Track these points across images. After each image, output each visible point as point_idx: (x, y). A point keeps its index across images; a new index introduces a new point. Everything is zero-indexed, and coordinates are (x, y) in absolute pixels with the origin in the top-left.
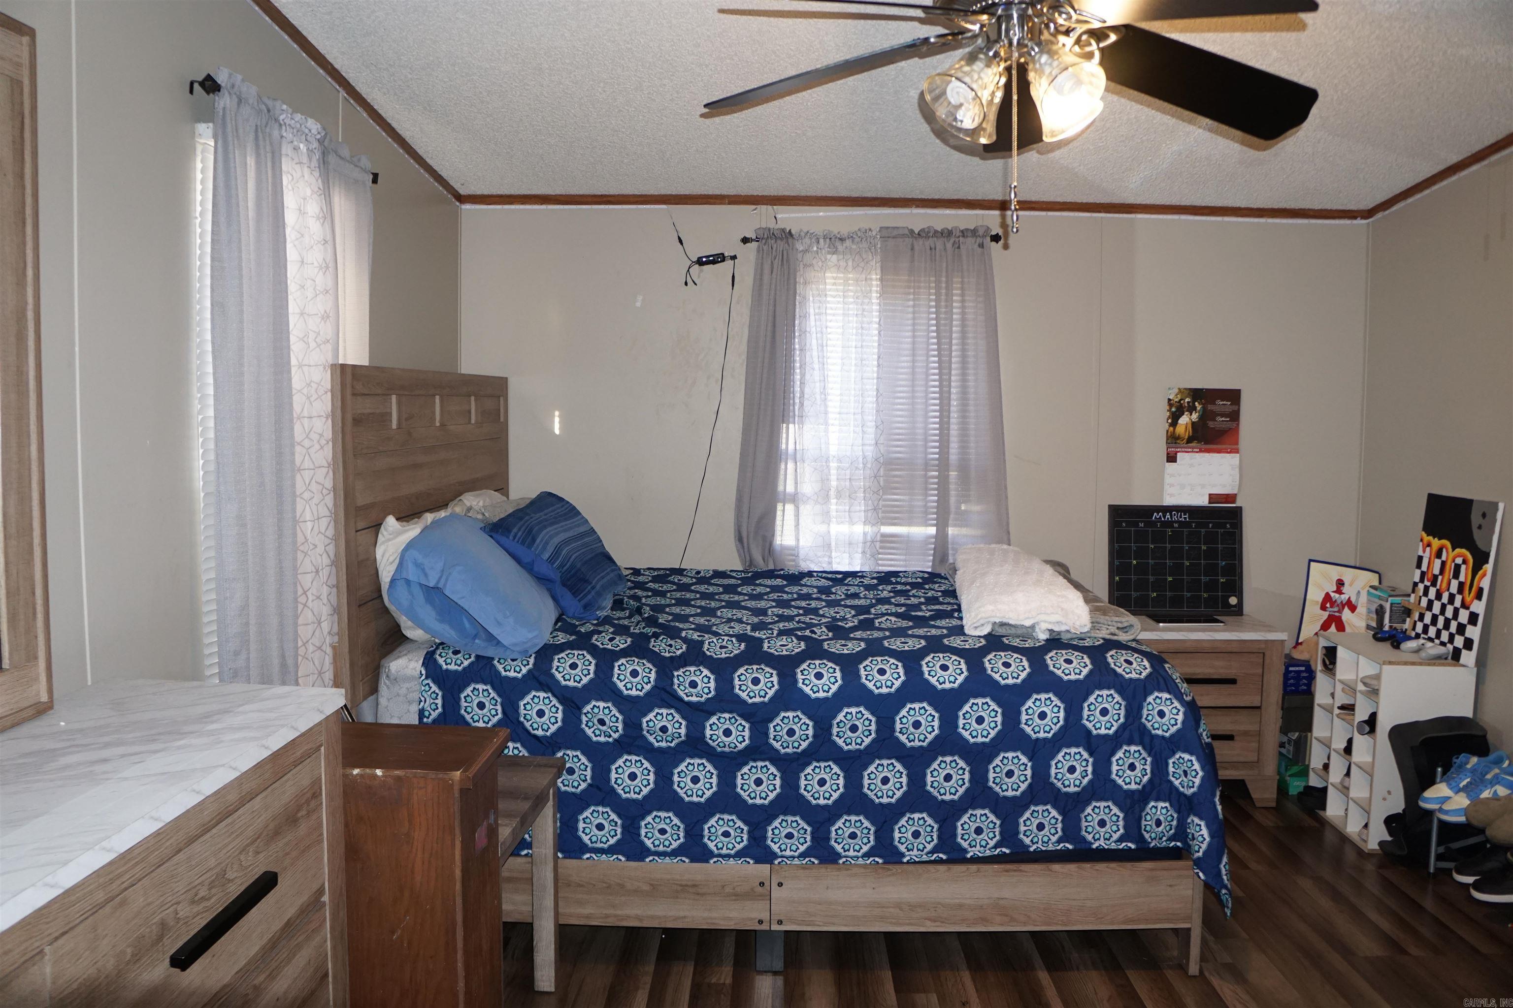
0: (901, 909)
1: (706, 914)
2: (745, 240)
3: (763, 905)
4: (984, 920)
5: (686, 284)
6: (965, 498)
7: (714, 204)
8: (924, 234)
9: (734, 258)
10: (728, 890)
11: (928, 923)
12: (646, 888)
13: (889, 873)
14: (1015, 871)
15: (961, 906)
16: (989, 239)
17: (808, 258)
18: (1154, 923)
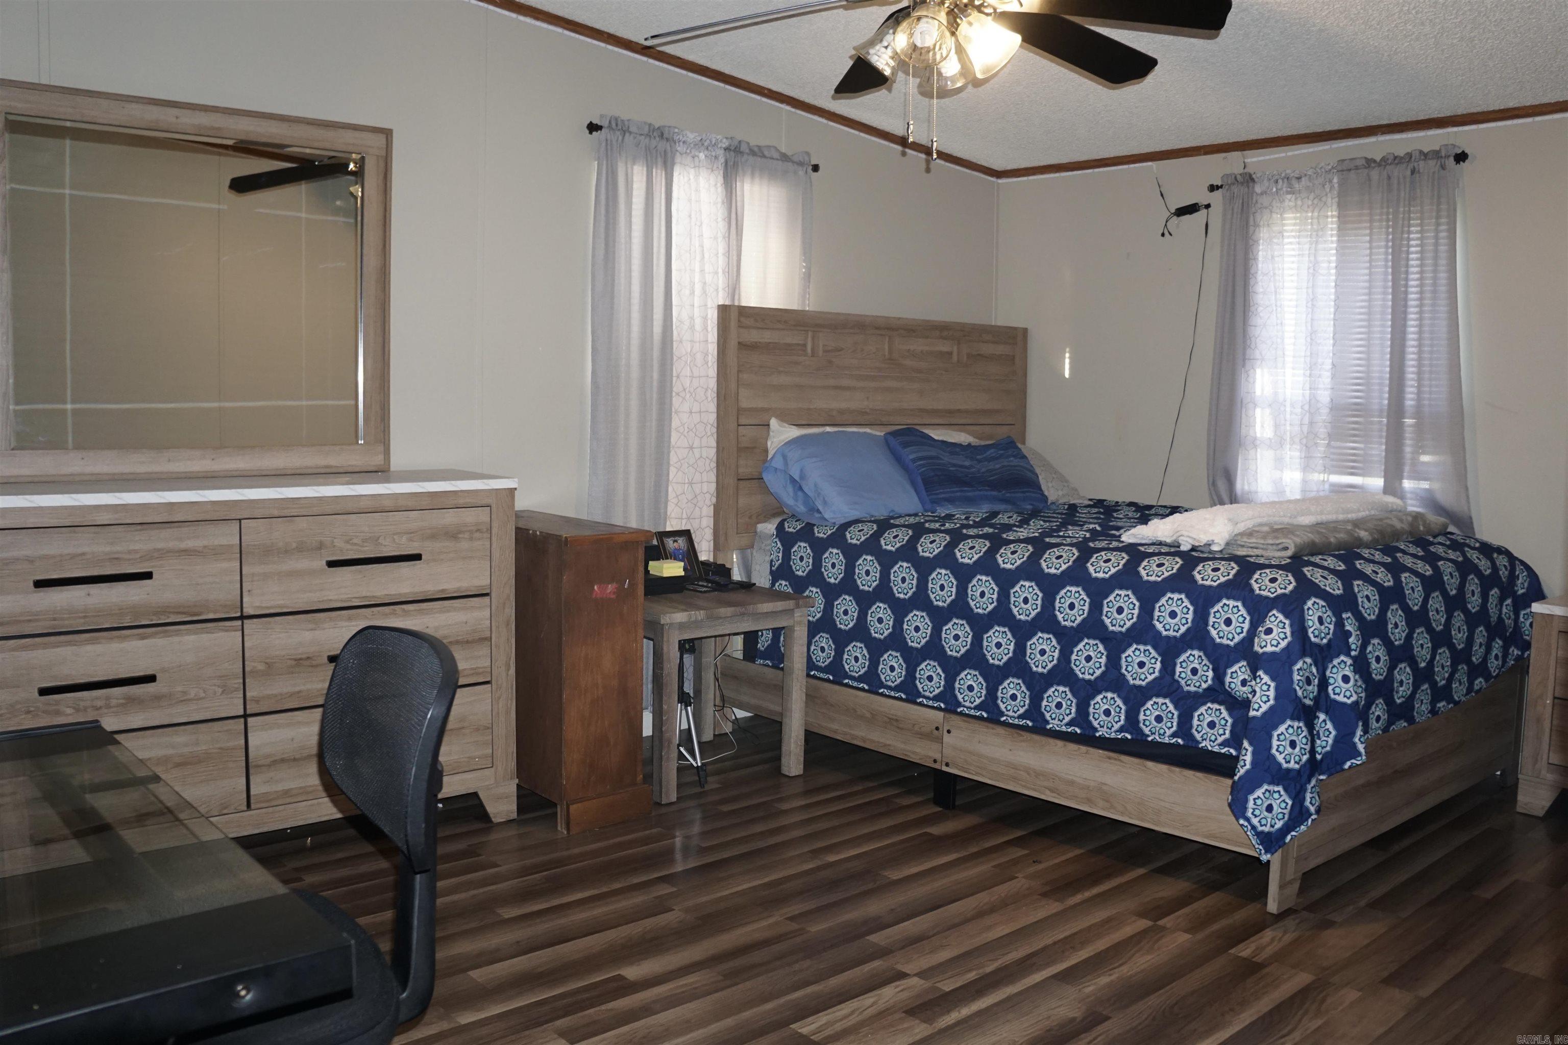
0: (1028, 774)
1: (902, 746)
2: (1213, 188)
3: (936, 746)
4: (1089, 801)
5: (1163, 235)
6: (1420, 448)
7: (1191, 156)
8: (1384, 162)
9: (1208, 206)
10: (916, 728)
11: (1048, 792)
12: (868, 715)
13: (1021, 738)
14: (1115, 759)
15: (1072, 783)
16: (1452, 159)
17: (1265, 200)
18: (1236, 846)
